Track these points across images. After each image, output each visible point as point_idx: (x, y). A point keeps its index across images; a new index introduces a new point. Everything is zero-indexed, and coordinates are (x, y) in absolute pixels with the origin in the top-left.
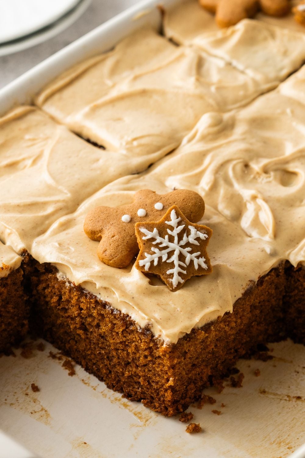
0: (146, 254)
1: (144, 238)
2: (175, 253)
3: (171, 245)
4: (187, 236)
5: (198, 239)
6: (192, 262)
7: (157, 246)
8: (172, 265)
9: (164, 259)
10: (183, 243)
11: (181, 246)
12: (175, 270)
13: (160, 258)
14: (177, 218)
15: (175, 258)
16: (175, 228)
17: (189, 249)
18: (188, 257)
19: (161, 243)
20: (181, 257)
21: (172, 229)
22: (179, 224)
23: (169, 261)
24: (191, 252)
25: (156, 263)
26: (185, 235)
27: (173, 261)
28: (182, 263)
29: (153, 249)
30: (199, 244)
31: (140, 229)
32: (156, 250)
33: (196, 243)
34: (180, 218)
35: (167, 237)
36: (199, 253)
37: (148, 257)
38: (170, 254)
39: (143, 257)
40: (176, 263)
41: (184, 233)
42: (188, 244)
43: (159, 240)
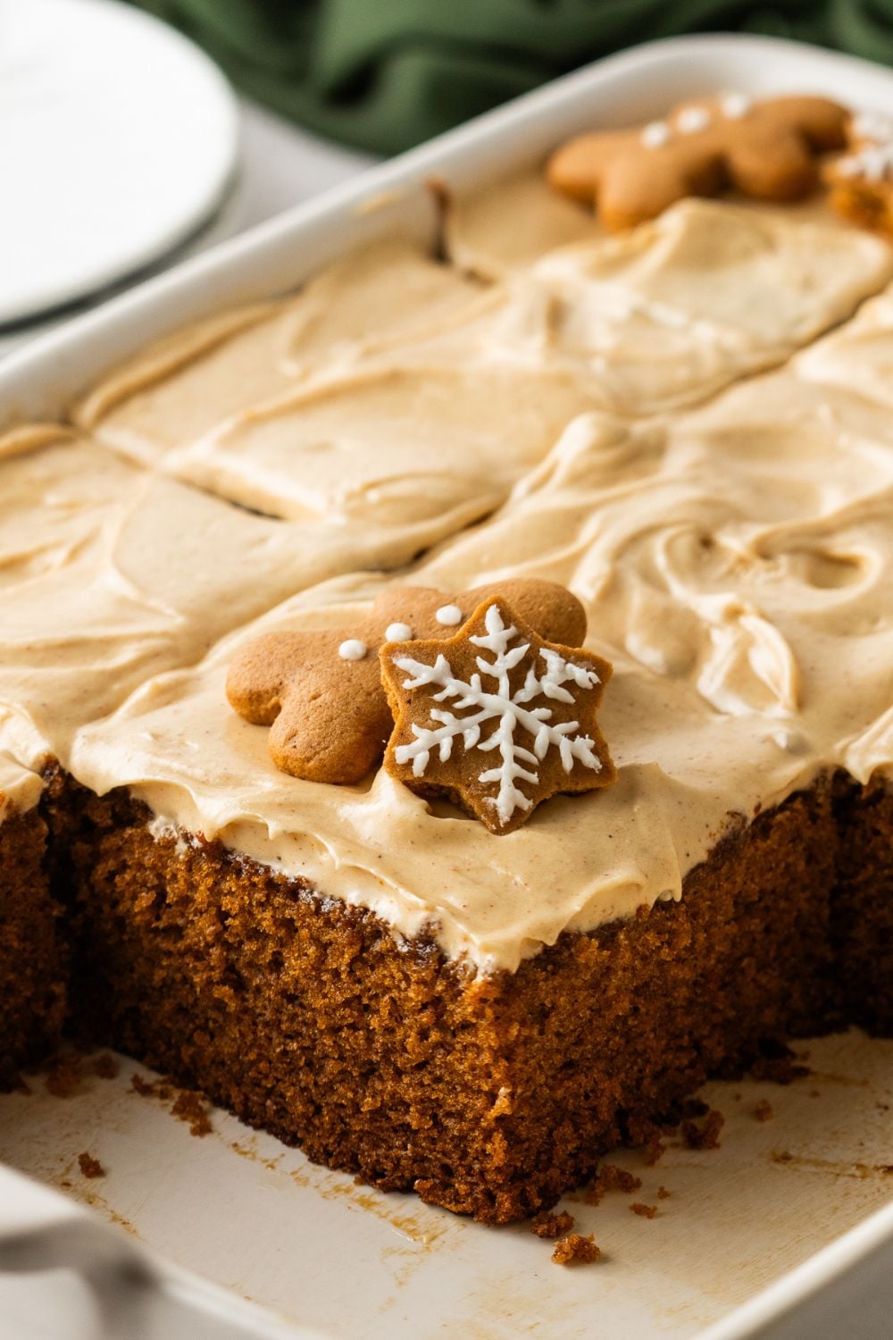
0: (415, 729)
1: (408, 684)
2: (503, 722)
3: (488, 700)
4: (538, 677)
5: (570, 685)
6: (553, 749)
7: (447, 704)
8: (495, 758)
9: (471, 739)
10: (524, 695)
11: (521, 705)
12: (505, 773)
13: (458, 739)
14: (506, 627)
15: (502, 738)
16: (500, 655)
17: (545, 712)
18: (543, 735)
19: (459, 698)
20: (522, 736)
21: (491, 657)
22: (512, 644)
23: (486, 746)
24: (551, 722)
25: (445, 753)
26: (531, 674)
27: (498, 747)
28: (523, 752)
29: (435, 714)
30: (571, 700)
31: (394, 661)
32: (446, 717)
33: (565, 696)
34: (512, 630)
35: (475, 678)
36: (575, 724)
37: (422, 737)
38: (489, 727)
39: (406, 739)
40: (507, 750)
41: (528, 669)
42: (539, 700)
43: (452, 686)
